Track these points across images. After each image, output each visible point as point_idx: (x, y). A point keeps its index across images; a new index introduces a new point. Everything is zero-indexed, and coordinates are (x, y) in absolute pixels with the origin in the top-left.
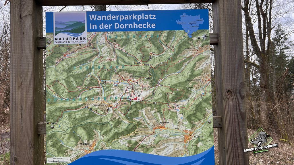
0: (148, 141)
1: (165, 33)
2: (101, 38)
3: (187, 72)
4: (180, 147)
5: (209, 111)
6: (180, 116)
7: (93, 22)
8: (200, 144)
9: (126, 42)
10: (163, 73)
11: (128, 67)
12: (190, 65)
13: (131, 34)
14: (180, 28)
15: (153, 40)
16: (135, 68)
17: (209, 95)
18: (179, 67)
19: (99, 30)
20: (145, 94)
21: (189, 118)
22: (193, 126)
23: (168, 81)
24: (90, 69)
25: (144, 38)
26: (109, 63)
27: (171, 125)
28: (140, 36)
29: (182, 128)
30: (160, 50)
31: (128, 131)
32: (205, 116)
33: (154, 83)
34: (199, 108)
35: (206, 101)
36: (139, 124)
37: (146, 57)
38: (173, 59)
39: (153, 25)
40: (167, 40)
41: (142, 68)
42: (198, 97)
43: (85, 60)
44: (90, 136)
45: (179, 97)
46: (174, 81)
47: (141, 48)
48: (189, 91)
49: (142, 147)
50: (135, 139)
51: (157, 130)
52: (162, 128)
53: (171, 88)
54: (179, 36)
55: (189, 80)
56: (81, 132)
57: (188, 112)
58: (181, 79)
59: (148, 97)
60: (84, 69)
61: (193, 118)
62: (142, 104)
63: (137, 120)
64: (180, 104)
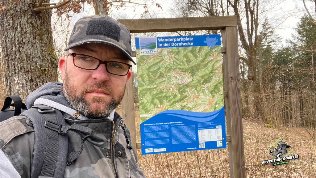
0: (191, 105)
1: (198, 47)
2: (165, 51)
3: (210, 69)
4: (207, 107)
5: (222, 88)
6: (207, 91)
7: (160, 43)
8: (217, 106)
9: (178, 53)
10: (198, 69)
11: (179, 66)
12: (212, 65)
13: (180, 49)
14: (206, 45)
15: (192, 52)
16: (183, 67)
17: (221, 80)
18: (205, 65)
19: (163, 47)
20: (188, 81)
21: (211, 92)
22: (213, 96)
23: (200, 73)
24: (160, 68)
25: (187, 51)
26: (169, 64)
27: (202, 96)
28: (185, 50)
29: (208, 98)
30: (196, 57)
31: (180, 100)
32: (219, 91)
33: (193, 75)
34: (216, 87)
35: (220, 83)
36: (186, 96)
37: (189, 61)
38: (203, 61)
39: (192, 44)
40: (199, 52)
41: (187, 67)
42: (216, 81)
43: (157, 63)
44: (161, 103)
45: (206, 81)
46: (204, 73)
47: (186, 56)
48: (211, 79)
49: (188, 108)
50: (184, 104)
51: (195, 99)
52: (198, 98)
53: (202, 77)
54: (206, 49)
55: (211, 72)
56: (157, 101)
57: (211, 89)
58: (207, 72)
59: (190, 82)
60: (157, 68)
61: (213, 92)
62: (187, 86)
63: (185, 94)
64: (207, 85)
